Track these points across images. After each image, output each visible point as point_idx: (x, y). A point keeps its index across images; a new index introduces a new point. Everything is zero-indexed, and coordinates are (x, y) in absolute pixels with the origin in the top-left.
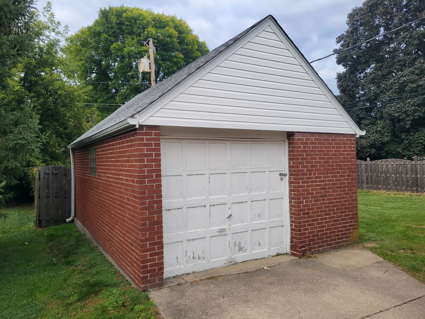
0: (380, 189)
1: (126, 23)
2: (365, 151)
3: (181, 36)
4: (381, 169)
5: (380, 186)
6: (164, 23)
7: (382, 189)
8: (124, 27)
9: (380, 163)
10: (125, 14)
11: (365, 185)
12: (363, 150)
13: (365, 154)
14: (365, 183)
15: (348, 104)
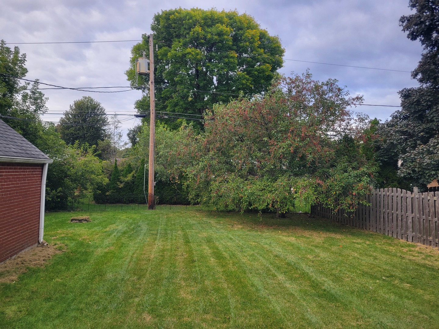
0: (430, 243)
1: (173, 25)
2: (427, 173)
3: (238, 32)
4: (432, 209)
5: (431, 238)
6: (217, 20)
7: (434, 245)
8: (171, 30)
9: (431, 197)
10: (173, 16)
11: (410, 233)
12: (425, 173)
13: (428, 179)
14: (411, 230)
15: (425, 99)
